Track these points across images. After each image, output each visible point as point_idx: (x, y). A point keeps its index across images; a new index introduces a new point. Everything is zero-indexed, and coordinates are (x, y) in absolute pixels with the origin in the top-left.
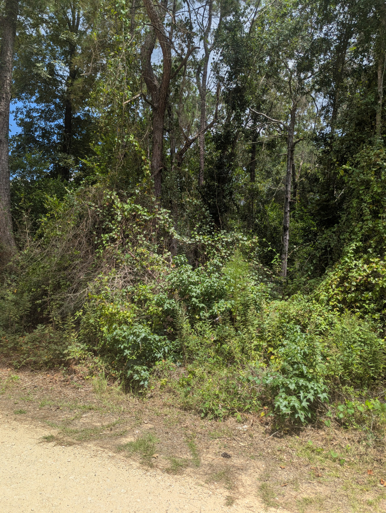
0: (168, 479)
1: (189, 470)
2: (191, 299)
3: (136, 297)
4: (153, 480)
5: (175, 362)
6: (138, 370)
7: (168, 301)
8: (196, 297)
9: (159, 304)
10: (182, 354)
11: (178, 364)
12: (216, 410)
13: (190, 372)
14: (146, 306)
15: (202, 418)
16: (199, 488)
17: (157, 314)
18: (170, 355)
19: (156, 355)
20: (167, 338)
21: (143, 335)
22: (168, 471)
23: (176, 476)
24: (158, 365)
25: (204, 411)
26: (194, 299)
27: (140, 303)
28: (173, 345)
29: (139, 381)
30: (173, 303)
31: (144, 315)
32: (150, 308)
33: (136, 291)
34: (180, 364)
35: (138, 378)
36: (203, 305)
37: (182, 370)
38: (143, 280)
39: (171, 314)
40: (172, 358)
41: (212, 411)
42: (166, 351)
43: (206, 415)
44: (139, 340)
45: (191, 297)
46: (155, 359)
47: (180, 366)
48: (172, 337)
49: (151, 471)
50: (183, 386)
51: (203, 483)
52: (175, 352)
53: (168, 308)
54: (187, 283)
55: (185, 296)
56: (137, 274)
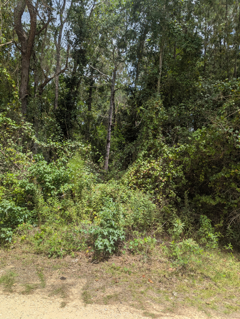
0: (23, 298)
1: (38, 290)
2: (46, 183)
3: (5, 181)
4: (12, 300)
5: (32, 224)
6: (4, 231)
7: (29, 184)
8: (49, 182)
9: (21, 187)
10: (37, 219)
11: (34, 225)
12: (59, 252)
13: (42, 230)
14: (12, 188)
15: (49, 258)
16: (44, 300)
17: (20, 193)
18: (29, 220)
19: (18, 220)
20: (27, 209)
21: (9, 207)
22: (23, 293)
23: (28, 295)
24: (20, 227)
25: (51, 253)
26: (47, 183)
27: (8, 186)
28: (31, 213)
29: (5, 238)
30: (32, 185)
31: (11, 194)
32: (16, 189)
33: (5, 177)
34: (36, 225)
35: (4, 236)
36: (54, 187)
37: (37, 229)
38: (11, 170)
39: (31, 193)
40: (30, 221)
41: (56, 252)
42: (26, 217)
43: (52, 255)
44: (6, 210)
45: (45, 182)
46: (17, 223)
47: (36, 226)
48: (31, 208)
49: (11, 295)
50: (37, 239)
51: (47, 297)
52: (32, 217)
53: (29, 189)
54: (43, 172)
55: (41, 181)
56: (6, 166)
